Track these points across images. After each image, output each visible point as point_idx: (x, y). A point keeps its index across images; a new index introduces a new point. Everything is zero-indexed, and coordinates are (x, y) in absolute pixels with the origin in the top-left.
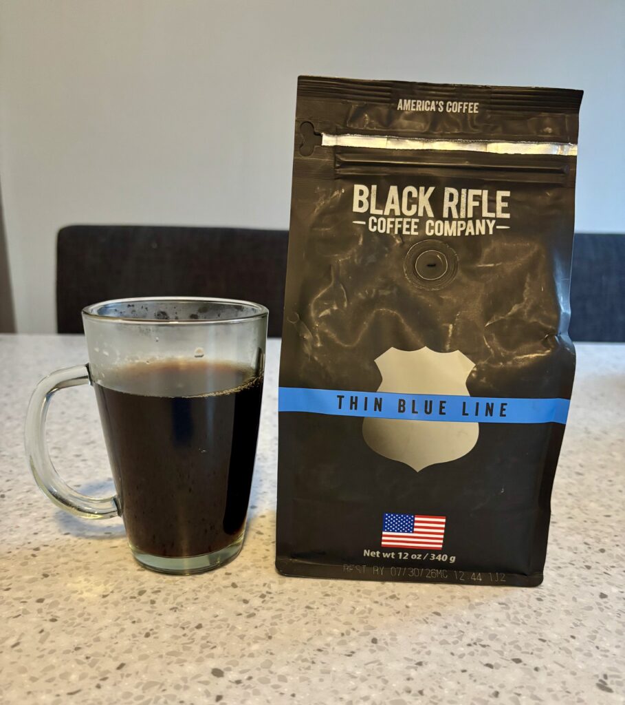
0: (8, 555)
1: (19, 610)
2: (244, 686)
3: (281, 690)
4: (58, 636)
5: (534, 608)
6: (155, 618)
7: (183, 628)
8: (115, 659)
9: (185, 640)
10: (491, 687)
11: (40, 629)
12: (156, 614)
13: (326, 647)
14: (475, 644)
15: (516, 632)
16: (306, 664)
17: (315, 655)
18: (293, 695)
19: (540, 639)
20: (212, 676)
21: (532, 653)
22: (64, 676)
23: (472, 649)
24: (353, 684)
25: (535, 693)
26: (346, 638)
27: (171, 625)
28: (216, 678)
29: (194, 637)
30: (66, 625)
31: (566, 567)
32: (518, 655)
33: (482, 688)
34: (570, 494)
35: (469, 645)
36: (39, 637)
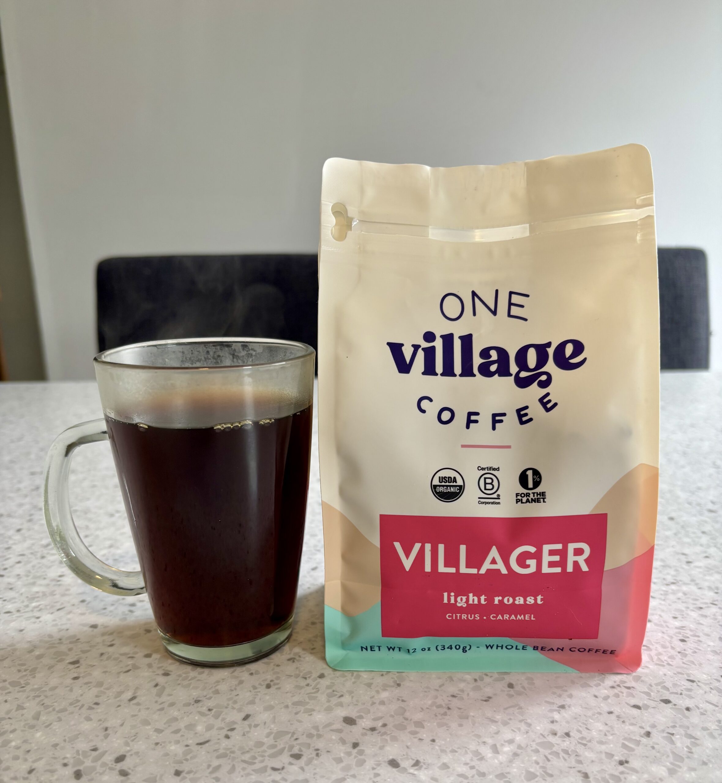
0: (104, 611)
1: (128, 666)
2: (380, 732)
3: (420, 736)
4: (175, 690)
5: (679, 650)
6: (273, 669)
7: (306, 678)
8: (240, 710)
9: (309, 689)
10: (641, 727)
11: (154, 683)
12: (274, 665)
13: (460, 693)
14: (619, 686)
15: (661, 673)
16: (442, 711)
17: (449, 701)
18: (433, 741)
19: (688, 680)
20: (344, 725)
21: (681, 694)
22: (191, 727)
23: (616, 691)
24: (495, 728)
25: (689, 732)
26: (479, 683)
27: (291, 676)
28: (348, 726)
29: (318, 686)
30: (181, 678)
31: (708, 607)
32: (667, 696)
33: (631, 728)
34: (704, 533)
35: (613, 687)
36: (155, 691)
